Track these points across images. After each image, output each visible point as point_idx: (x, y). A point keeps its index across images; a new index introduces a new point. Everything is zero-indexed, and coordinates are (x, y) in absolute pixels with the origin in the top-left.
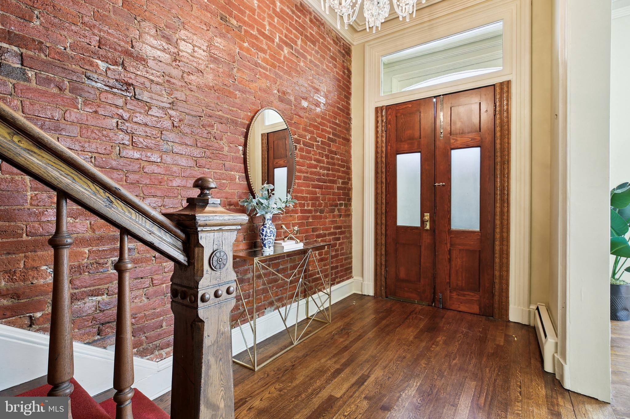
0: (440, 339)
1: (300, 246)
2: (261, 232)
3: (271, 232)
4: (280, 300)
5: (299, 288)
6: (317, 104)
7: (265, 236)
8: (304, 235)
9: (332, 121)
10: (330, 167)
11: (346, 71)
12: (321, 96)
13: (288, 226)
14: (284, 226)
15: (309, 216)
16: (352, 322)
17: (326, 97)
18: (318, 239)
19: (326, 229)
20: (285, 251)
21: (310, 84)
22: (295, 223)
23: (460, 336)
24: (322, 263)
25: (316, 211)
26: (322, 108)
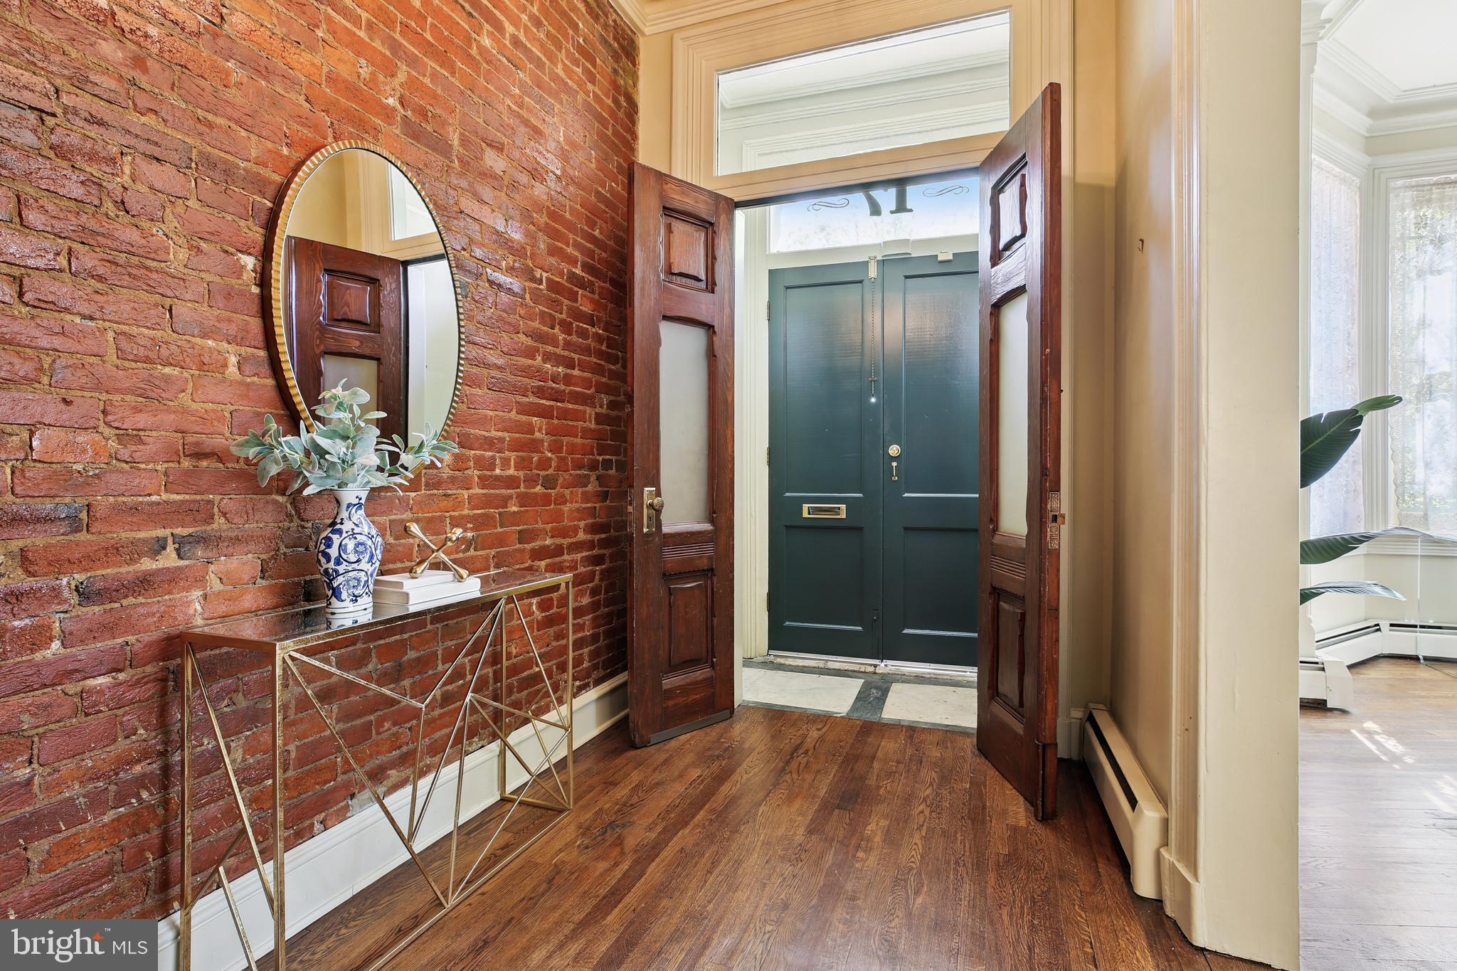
0: (875, 827)
1: (471, 588)
2: (323, 547)
3: (361, 548)
4: (406, 759)
5: (464, 719)
6: (536, 173)
7: (338, 563)
8: (493, 552)
9: (582, 230)
10: (576, 356)
11: (622, 99)
12: (548, 151)
13: (431, 526)
14: (415, 528)
15: (510, 497)
16: (635, 799)
17: (564, 157)
18: (537, 563)
19: (563, 533)
20: (412, 609)
21: (514, 107)
22: (462, 517)
23: (922, 812)
24: (551, 631)
25: (531, 481)
26: (552, 185)
